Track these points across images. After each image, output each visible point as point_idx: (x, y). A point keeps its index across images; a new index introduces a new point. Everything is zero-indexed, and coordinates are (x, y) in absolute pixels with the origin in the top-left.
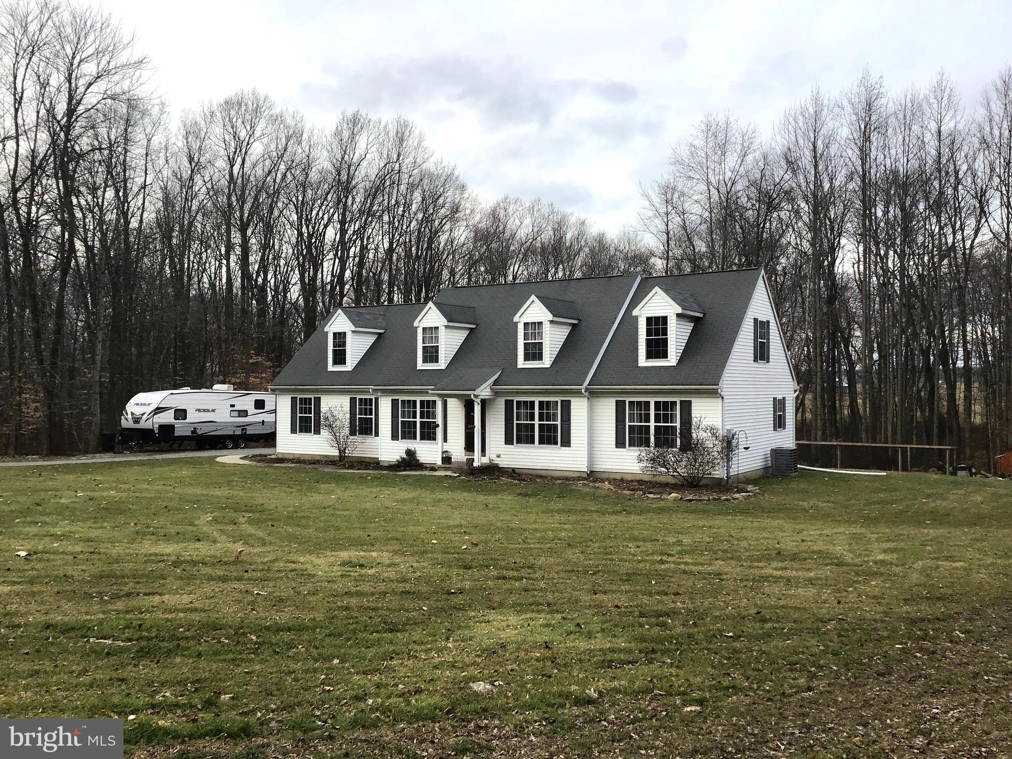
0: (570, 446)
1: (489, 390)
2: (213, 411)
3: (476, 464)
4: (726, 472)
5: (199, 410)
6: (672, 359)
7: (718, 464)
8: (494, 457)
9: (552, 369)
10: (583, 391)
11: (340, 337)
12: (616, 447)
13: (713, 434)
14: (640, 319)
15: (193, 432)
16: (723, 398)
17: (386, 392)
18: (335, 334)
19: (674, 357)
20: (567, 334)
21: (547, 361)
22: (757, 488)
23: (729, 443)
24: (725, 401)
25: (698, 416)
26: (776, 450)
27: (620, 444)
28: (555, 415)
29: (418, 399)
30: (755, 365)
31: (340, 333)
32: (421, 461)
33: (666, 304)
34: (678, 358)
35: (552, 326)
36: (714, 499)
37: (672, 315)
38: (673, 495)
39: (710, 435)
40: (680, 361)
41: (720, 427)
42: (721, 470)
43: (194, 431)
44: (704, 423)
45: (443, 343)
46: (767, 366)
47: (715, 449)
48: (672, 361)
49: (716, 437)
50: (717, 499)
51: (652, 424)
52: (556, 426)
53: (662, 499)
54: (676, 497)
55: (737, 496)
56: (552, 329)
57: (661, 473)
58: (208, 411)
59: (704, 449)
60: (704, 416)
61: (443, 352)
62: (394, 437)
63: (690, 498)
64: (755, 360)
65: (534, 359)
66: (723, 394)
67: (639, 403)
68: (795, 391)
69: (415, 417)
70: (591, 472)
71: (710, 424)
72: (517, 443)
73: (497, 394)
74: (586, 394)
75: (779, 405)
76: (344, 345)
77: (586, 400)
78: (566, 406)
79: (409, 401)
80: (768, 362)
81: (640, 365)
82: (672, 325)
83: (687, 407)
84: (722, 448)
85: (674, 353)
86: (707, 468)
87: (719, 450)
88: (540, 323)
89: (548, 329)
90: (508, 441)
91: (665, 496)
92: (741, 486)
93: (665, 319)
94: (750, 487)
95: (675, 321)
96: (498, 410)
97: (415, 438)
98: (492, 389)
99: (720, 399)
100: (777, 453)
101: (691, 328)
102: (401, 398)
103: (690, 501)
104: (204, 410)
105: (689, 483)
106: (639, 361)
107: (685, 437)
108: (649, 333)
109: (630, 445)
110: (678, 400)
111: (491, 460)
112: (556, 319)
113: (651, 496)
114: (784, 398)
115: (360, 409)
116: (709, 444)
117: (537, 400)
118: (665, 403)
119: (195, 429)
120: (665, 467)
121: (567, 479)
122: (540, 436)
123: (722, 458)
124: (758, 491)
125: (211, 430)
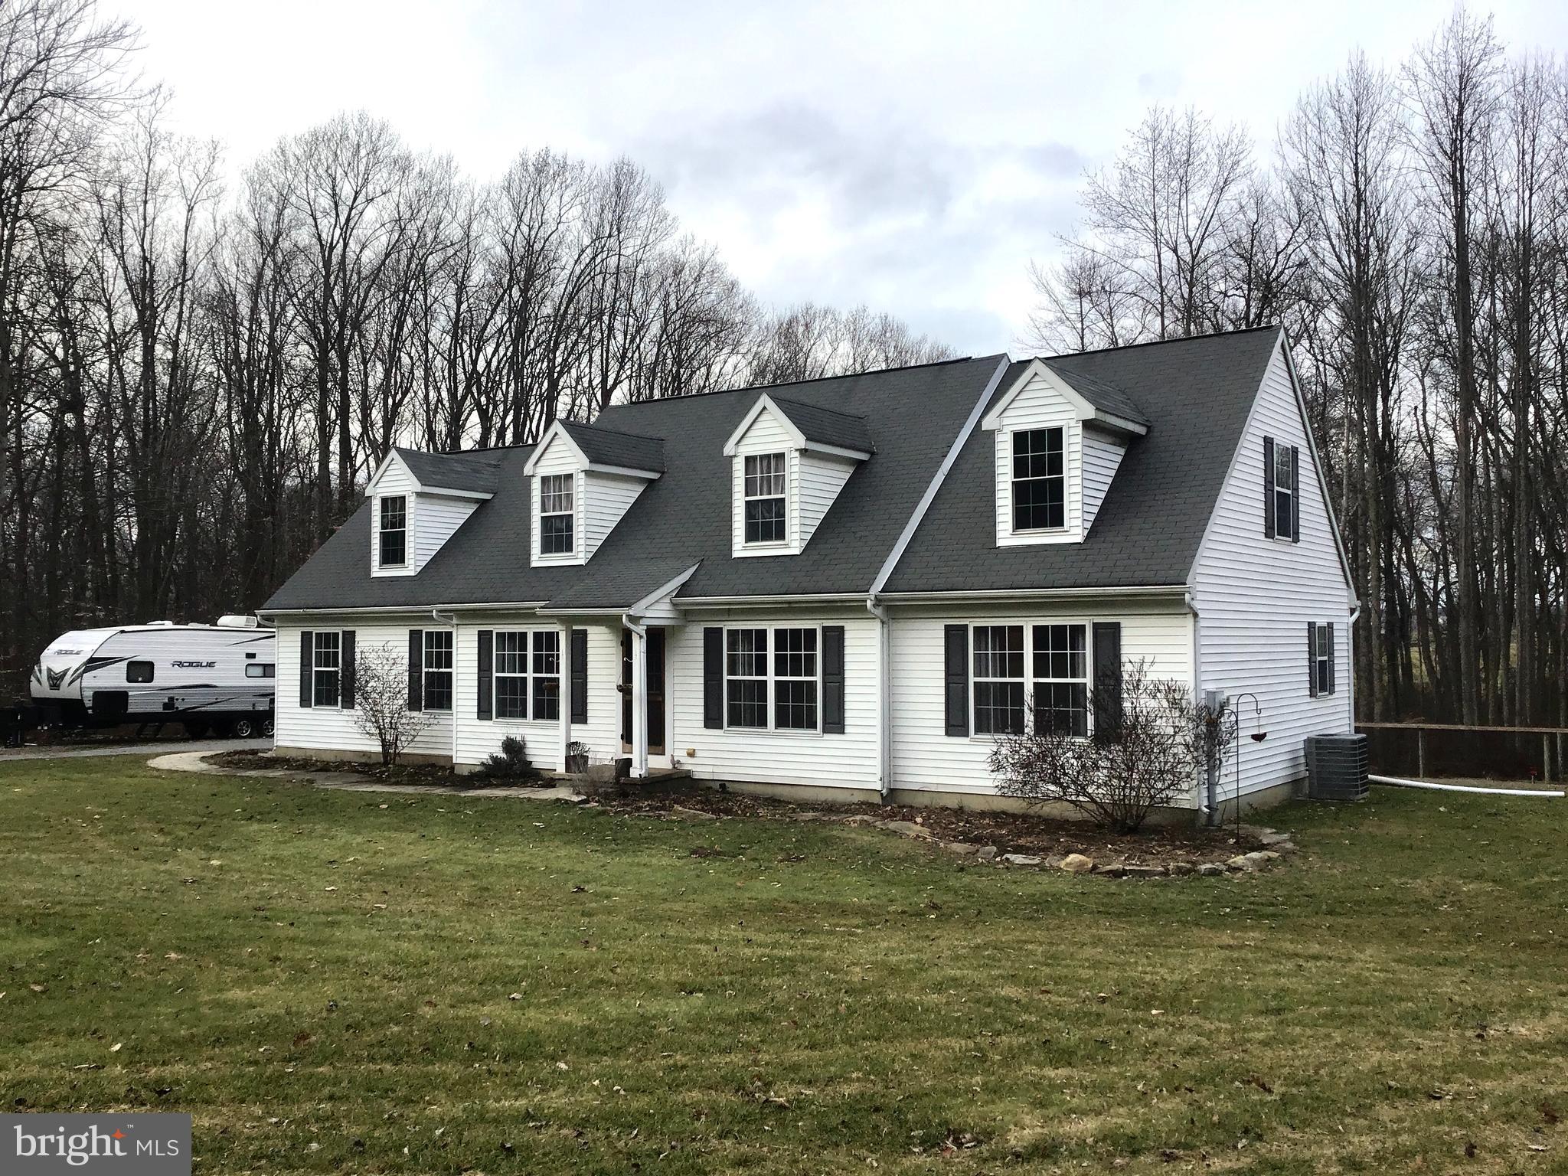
0: (843, 732)
1: (668, 607)
2: (210, 665)
3: (635, 772)
4: (1205, 794)
5: (180, 664)
6: (1074, 528)
7: (1188, 775)
8: (681, 755)
9: (803, 557)
10: (869, 604)
11: (394, 507)
12: (948, 734)
13: (1175, 704)
14: (999, 438)
15: (165, 706)
16: (1196, 615)
17: (468, 617)
18: (384, 501)
19: (1079, 522)
20: (843, 483)
21: (794, 543)
22: (1286, 836)
23: (1213, 724)
24: (1203, 623)
25: (1136, 659)
26: (1318, 741)
27: (955, 726)
28: (811, 659)
29: (530, 630)
30: (1269, 544)
31: (394, 499)
32: (535, 765)
33: (1060, 400)
34: (1089, 525)
35: (806, 461)
36: (1180, 871)
37: (1073, 423)
38: (1073, 858)
39: (1165, 704)
40: (1093, 533)
41: (1190, 685)
42: (1194, 792)
43: (170, 704)
44: (1151, 677)
45: (582, 509)
46: (1293, 549)
47: (1179, 739)
48: (1073, 531)
49: (1182, 710)
50: (1188, 872)
51: (1029, 680)
52: (812, 685)
53: (1043, 869)
54: (1082, 864)
55: (1239, 860)
56: (806, 469)
57: (1046, 798)
58: (199, 665)
59: (1152, 738)
60: (1149, 659)
61: (581, 529)
62: (484, 713)
63: (1116, 866)
64: (1269, 534)
65: (767, 536)
66: (1197, 605)
67: (998, 631)
68: (1352, 611)
69: (524, 669)
70: (892, 791)
71: (1164, 677)
72: (730, 724)
73: (687, 615)
74: (878, 611)
75: (1320, 638)
76: (402, 523)
77: (876, 625)
78: (835, 640)
79: (512, 635)
80: (1296, 540)
81: (1000, 543)
82: (1073, 448)
83: (1109, 638)
84: (1197, 736)
85: (1079, 514)
86: (1159, 785)
87: (1189, 739)
88: (780, 457)
89: (795, 469)
90: (712, 720)
91: (1051, 860)
92: (1246, 829)
93: (1056, 434)
94: (1268, 835)
95: (1079, 439)
96: (691, 651)
97: (524, 715)
98: (674, 605)
99: (1190, 618)
100: (1319, 748)
101: (1119, 459)
102: (497, 628)
103: (1117, 874)
104: (191, 664)
105: (1115, 821)
106: (999, 535)
107: (1106, 710)
108: (1019, 468)
109: (978, 730)
110: (1087, 621)
111: (675, 763)
112: (814, 446)
113: (1018, 859)
114: (1330, 625)
115: (429, 655)
116: (1164, 726)
117: (771, 627)
118: (1059, 630)
119: (171, 699)
120: (1056, 782)
121: (831, 808)
122: (778, 709)
123: (1198, 763)
124: (1290, 846)
125: (207, 701)
